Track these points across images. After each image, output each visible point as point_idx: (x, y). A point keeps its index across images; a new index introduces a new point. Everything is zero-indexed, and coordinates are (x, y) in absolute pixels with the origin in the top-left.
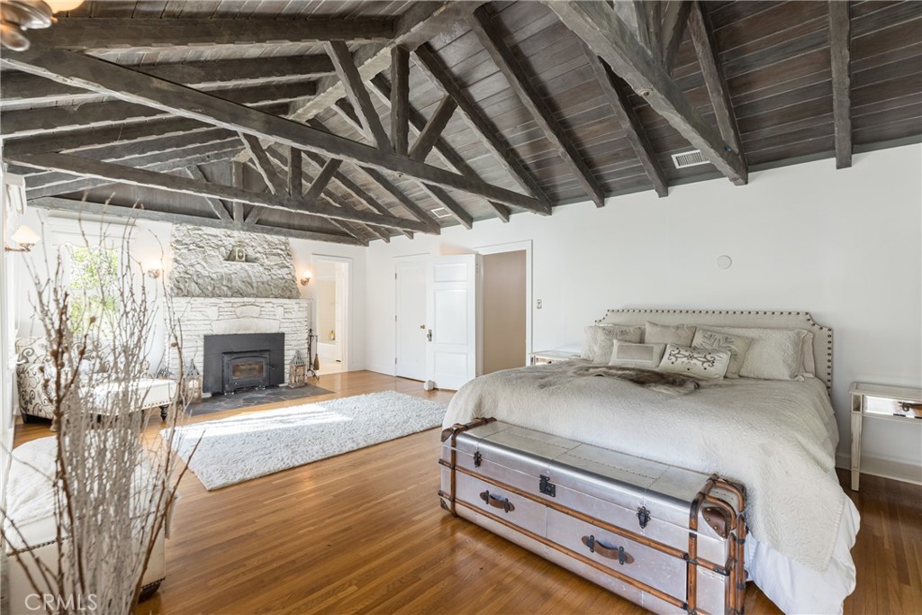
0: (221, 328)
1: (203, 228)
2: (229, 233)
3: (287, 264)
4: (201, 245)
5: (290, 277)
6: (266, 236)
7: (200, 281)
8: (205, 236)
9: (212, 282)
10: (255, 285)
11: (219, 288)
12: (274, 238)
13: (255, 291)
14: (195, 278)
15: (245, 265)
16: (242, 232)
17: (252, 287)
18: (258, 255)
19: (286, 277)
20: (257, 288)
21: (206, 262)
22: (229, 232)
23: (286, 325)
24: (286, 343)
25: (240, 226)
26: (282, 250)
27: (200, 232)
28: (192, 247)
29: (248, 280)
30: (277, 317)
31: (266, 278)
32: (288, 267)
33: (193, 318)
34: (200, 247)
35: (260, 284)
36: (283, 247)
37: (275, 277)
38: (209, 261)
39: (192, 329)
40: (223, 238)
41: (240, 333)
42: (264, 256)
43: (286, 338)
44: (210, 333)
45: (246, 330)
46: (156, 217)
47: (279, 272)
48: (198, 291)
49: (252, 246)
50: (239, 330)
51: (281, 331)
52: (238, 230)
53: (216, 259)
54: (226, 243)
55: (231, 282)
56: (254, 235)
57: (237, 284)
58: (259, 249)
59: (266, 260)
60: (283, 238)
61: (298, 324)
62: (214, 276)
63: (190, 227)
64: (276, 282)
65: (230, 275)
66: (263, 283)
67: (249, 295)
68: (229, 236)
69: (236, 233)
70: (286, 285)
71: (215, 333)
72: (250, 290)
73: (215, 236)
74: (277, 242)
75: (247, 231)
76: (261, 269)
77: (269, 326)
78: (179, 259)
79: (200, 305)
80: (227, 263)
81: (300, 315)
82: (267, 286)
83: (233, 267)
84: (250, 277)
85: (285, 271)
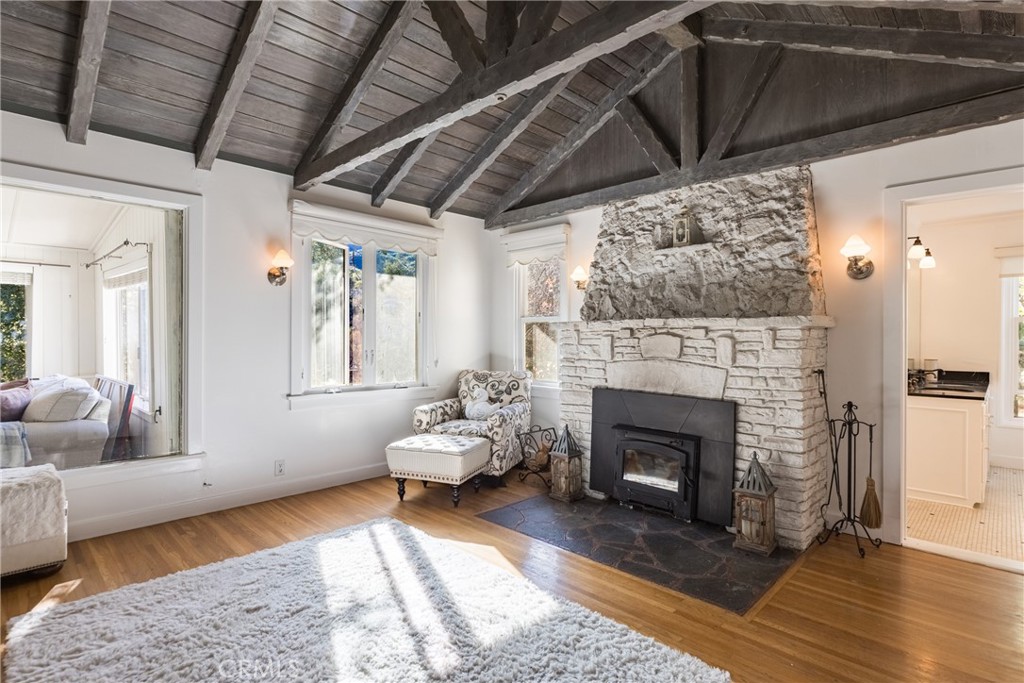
0: (619, 376)
1: (637, 200)
2: (673, 196)
3: (788, 232)
4: (631, 230)
5: (790, 262)
6: (749, 178)
7: (618, 293)
8: (638, 213)
9: (634, 293)
10: (704, 291)
11: (642, 303)
12: (768, 178)
13: (700, 305)
14: (612, 287)
15: (691, 250)
16: (695, 186)
17: (698, 296)
18: (722, 225)
19: (779, 263)
20: (708, 297)
21: (630, 260)
22: (673, 193)
23: (741, 383)
24: (743, 427)
25: (690, 175)
26: (781, 200)
27: (632, 209)
28: (617, 237)
29: (694, 281)
30: (719, 364)
31: (730, 272)
32: (788, 239)
33: (582, 356)
34: (626, 235)
35: (714, 288)
36: (786, 193)
37: (750, 268)
38: (635, 256)
39: (583, 375)
40: (665, 207)
41: (647, 389)
42: (734, 225)
43: (742, 415)
44: (602, 383)
45: (657, 385)
46: (580, 202)
47: (762, 254)
48: (612, 311)
49: (714, 209)
50: (645, 386)
51: (730, 395)
52: (687, 184)
53: (645, 251)
54: (667, 216)
55: (663, 288)
56: (718, 185)
57: (671, 292)
58: (728, 212)
59: (735, 233)
60: (791, 171)
61: (772, 383)
62: (638, 281)
63: (620, 204)
64: (751, 280)
65: (664, 274)
66: (721, 285)
67: (688, 314)
68: (674, 202)
69: (684, 193)
70: (777, 283)
71: (610, 385)
72: (693, 305)
73: (650, 209)
74: (773, 183)
75: (704, 179)
76: (724, 255)
77: (702, 381)
78: (599, 260)
79: (590, 335)
80: (659, 255)
81: (779, 358)
82: (727, 291)
83: (671, 259)
84: (698, 275)
85: (783, 248)
